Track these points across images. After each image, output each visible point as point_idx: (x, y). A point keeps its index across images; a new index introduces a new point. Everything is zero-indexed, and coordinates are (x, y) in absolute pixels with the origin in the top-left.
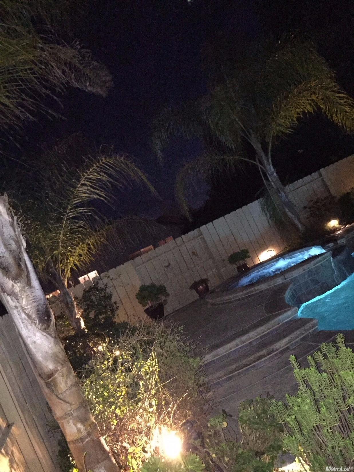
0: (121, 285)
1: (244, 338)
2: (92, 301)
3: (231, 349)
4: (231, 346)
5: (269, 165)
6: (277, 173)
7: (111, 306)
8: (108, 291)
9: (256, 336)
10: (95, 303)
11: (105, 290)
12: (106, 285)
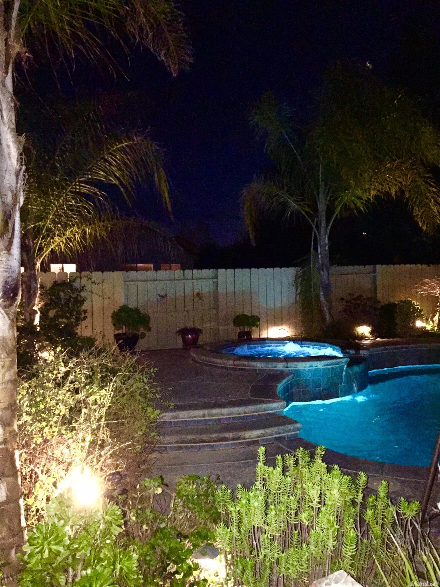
0: (101, 294)
1: (215, 411)
2: (59, 298)
3: (195, 417)
4: (197, 414)
5: (325, 235)
6: (329, 247)
7: (79, 313)
8: (83, 294)
9: (229, 414)
10: (61, 301)
11: (80, 292)
12: (83, 287)
